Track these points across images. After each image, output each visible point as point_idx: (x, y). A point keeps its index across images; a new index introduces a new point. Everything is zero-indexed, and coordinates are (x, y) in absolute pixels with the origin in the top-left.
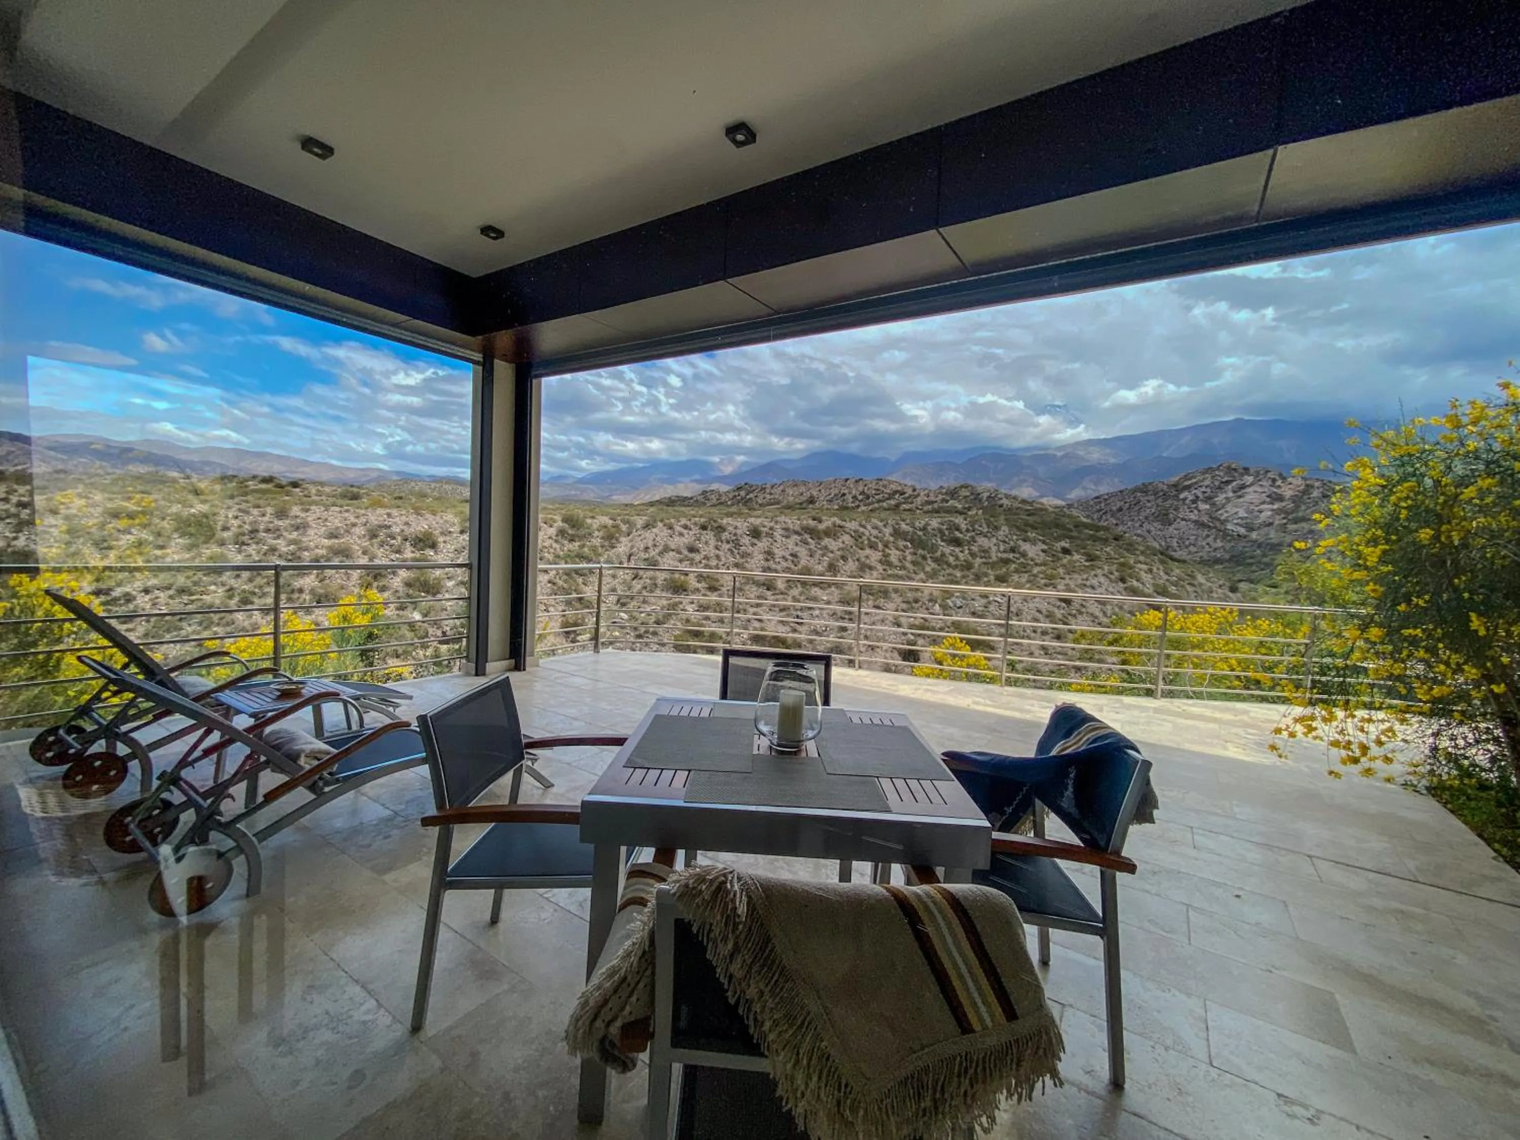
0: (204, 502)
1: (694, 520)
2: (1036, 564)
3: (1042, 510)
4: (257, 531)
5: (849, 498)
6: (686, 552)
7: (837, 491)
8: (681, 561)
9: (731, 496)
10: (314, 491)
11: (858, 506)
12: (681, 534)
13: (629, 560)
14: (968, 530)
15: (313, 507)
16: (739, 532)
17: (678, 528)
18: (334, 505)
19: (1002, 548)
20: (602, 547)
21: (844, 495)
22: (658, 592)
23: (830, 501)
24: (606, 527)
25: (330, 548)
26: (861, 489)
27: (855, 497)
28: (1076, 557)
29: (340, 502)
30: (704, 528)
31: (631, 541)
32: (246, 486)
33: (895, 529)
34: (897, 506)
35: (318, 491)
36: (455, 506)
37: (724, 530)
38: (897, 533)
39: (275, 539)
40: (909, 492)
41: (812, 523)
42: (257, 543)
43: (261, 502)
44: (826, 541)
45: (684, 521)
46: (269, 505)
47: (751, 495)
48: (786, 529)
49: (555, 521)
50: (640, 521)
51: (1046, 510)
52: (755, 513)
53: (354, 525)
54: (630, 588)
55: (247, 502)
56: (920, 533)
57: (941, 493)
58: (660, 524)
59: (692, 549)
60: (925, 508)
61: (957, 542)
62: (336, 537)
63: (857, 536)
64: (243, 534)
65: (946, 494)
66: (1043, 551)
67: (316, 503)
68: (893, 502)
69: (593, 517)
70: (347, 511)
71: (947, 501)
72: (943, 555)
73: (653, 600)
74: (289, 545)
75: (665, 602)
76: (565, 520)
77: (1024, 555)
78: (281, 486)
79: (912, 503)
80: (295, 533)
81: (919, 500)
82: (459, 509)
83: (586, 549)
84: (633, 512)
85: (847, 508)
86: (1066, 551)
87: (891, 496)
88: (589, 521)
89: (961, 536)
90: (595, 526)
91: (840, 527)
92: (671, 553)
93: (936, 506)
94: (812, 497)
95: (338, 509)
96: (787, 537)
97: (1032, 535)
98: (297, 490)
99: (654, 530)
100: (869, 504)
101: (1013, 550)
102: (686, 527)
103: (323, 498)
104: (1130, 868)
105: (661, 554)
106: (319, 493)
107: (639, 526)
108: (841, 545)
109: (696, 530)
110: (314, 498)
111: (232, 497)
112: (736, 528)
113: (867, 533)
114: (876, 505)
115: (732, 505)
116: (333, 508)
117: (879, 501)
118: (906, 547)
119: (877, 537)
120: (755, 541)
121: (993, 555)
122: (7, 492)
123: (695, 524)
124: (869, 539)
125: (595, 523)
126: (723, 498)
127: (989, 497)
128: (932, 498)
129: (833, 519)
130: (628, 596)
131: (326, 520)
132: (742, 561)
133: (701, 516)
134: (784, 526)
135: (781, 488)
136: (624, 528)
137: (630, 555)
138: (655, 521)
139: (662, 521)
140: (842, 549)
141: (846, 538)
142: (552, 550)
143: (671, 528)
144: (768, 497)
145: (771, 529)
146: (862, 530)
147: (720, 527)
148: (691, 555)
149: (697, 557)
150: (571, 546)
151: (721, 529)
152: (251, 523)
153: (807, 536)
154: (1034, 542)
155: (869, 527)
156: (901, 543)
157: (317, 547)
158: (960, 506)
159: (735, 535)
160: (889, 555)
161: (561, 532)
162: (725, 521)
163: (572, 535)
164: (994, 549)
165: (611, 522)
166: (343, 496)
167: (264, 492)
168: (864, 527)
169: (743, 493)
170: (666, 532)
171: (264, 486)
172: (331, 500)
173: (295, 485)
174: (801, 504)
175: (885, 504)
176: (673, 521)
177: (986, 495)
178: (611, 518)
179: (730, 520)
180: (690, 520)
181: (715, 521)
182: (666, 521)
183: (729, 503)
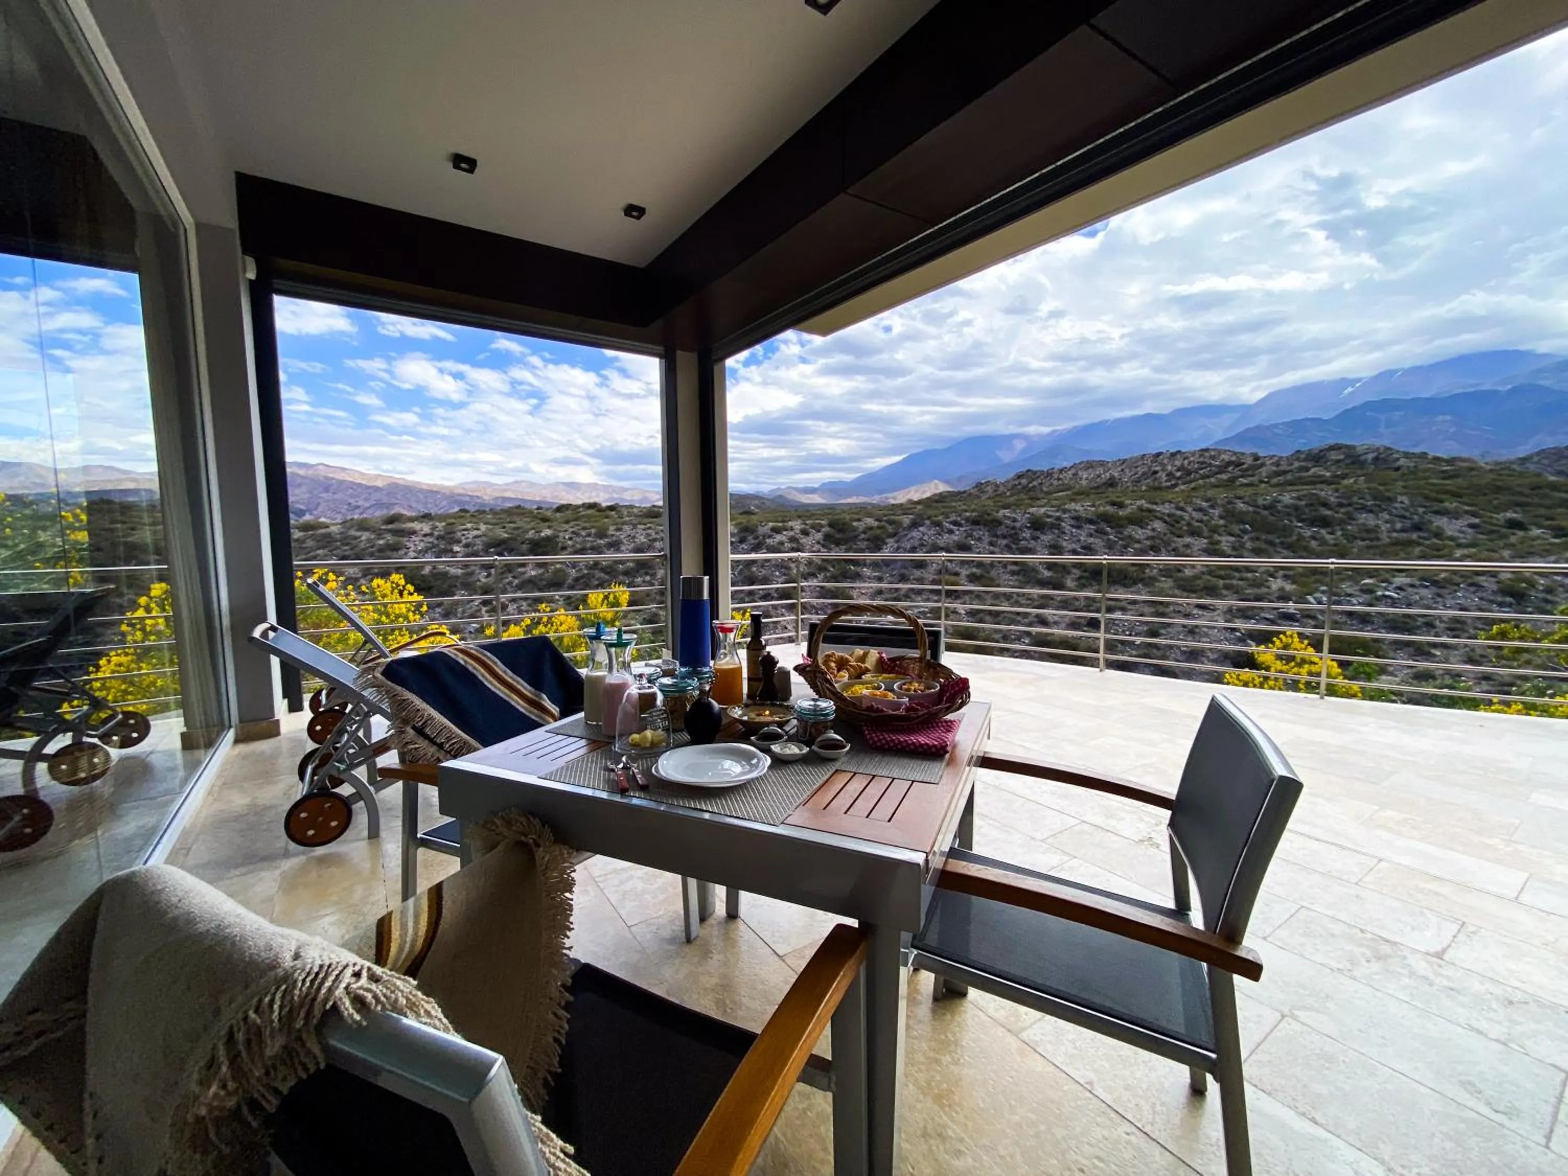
0: (549, 527)
1: (964, 515)
2: (1459, 546)
3: (1472, 469)
5: (1164, 477)
7: (1146, 469)
9: (1010, 486)
10: (625, 513)
11: (1175, 485)
12: (951, 532)
14: (1341, 505)
15: (624, 527)
16: (1018, 525)
17: (947, 525)
18: (640, 523)
19: (1398, 526)
21: (1155, 472)
23: (1138, 481)
24: (871, 529)
26: (1178, 463)
27: (1170, 475)
28: (1536, 532)
29: (645, 520)
30: (977, 523)
31: (897, 542)
32: (577, 513)
33: (1227, 511)
34: (1232, 480)
35: (629, 513)
37: (1000, 524)
38: (1230, 515)
40: (1249, 461)
41: (1110, 509)
43: (587, 525)
44: (1131, 530)
46: (593, 527)
47: (1035, 483)
48: (1077, 518)
49: (821, 527)
50: (907, 521)
51: (1479, 469)
52: (1039, 503)
53: (655, 540)
55: (578, 525)
56: (1266, 513)
57: (1298, 459)
58: (928, 522)
60: (1275, 481)
61: (1325, 523)
63: (1173, 522)
65: (1305, 460)
66: (1472, 526)
67: (627, 523)
68: (1224, 477)
69: (859, 520)
70: (650, 528)
71: (1307, 469)
72: (1301, 538)
76: (831, 525)
77: (1439, 534)
78: (601, 511)
79: (1252, 476)
81: (1264, 471)
82: (739, 521)
84: (899, 512)
85: (1159, 489)
86: (1514, 525)
87: (1223, 468)
88: (855, 524)
89: (1329, 513)
90: (861, 529)
91: (1150, 511)
93: (1289, 477)
94: (1112, 477)
95: (643, 527)
96: (1078, 527)
97: (1451, 505)
98: (613, 513)
99: (921, 529)
100: (1191, 482)
101: (1417, 528)
102: (956, 523)
103: (633, 518)
104: (1253, 970)
106: (629, 515)
107: (905, 526)
108: (1150, 533)
109: (967, 526)
110: (626, 519)
111: (567, 522)
112: (1015, 520)
113: (1186, 517)
114: (1201, 482)
115: (1012, 496)
116: (639, 526)
117: (1204, 477)
118: (1245, 532)
119: (1201, 521)
120: (1038, 533)
121: (1384, 536)
123: (966, 519)
124: (1189, 524)
126: (1001, 489)
127: (1376, 459)
128: (1284, 467)
129: (1139, 503)
131: (634, 537)
133: (973, 511)
134: (1074, 514)
135: (1073, 471)
136: (890, 529)
138: (923, 519)
139: (929, 519)
140: (1152, 538)
141: (1158, 525)
143: (938, 524)
144: (1055, 483)
145: (1058, 519)
146: (1179, 513)
147: (995, 521)
151: (996, 523)
152: (580, 543)
153: (1103, 525)
154: (1454, 515)
155: (1189, 509)
156: (1236, 528)
158: (1328, 474)
159: (1013, 528)
160: (1219, 542)
161: (827, 537)
162: (1001, 514)
163: (839, 539)
164: (1384, 527)
165: (876, 523)
167: (589, 517)
168: (1182, 509)
169: (1024, 481)
170: (935, 530)
171: (590, 512)
172: (639, 519)
173: (611, 508)
174: (1098, 487)
175: (1213, 480)
176: (941, 517)
177: (1370, 456)
178: (877, 520)
179: (1007, 512)
180: (960, 516)
181: (989, 514)
182: (935, 519)
183: (1008, 494)
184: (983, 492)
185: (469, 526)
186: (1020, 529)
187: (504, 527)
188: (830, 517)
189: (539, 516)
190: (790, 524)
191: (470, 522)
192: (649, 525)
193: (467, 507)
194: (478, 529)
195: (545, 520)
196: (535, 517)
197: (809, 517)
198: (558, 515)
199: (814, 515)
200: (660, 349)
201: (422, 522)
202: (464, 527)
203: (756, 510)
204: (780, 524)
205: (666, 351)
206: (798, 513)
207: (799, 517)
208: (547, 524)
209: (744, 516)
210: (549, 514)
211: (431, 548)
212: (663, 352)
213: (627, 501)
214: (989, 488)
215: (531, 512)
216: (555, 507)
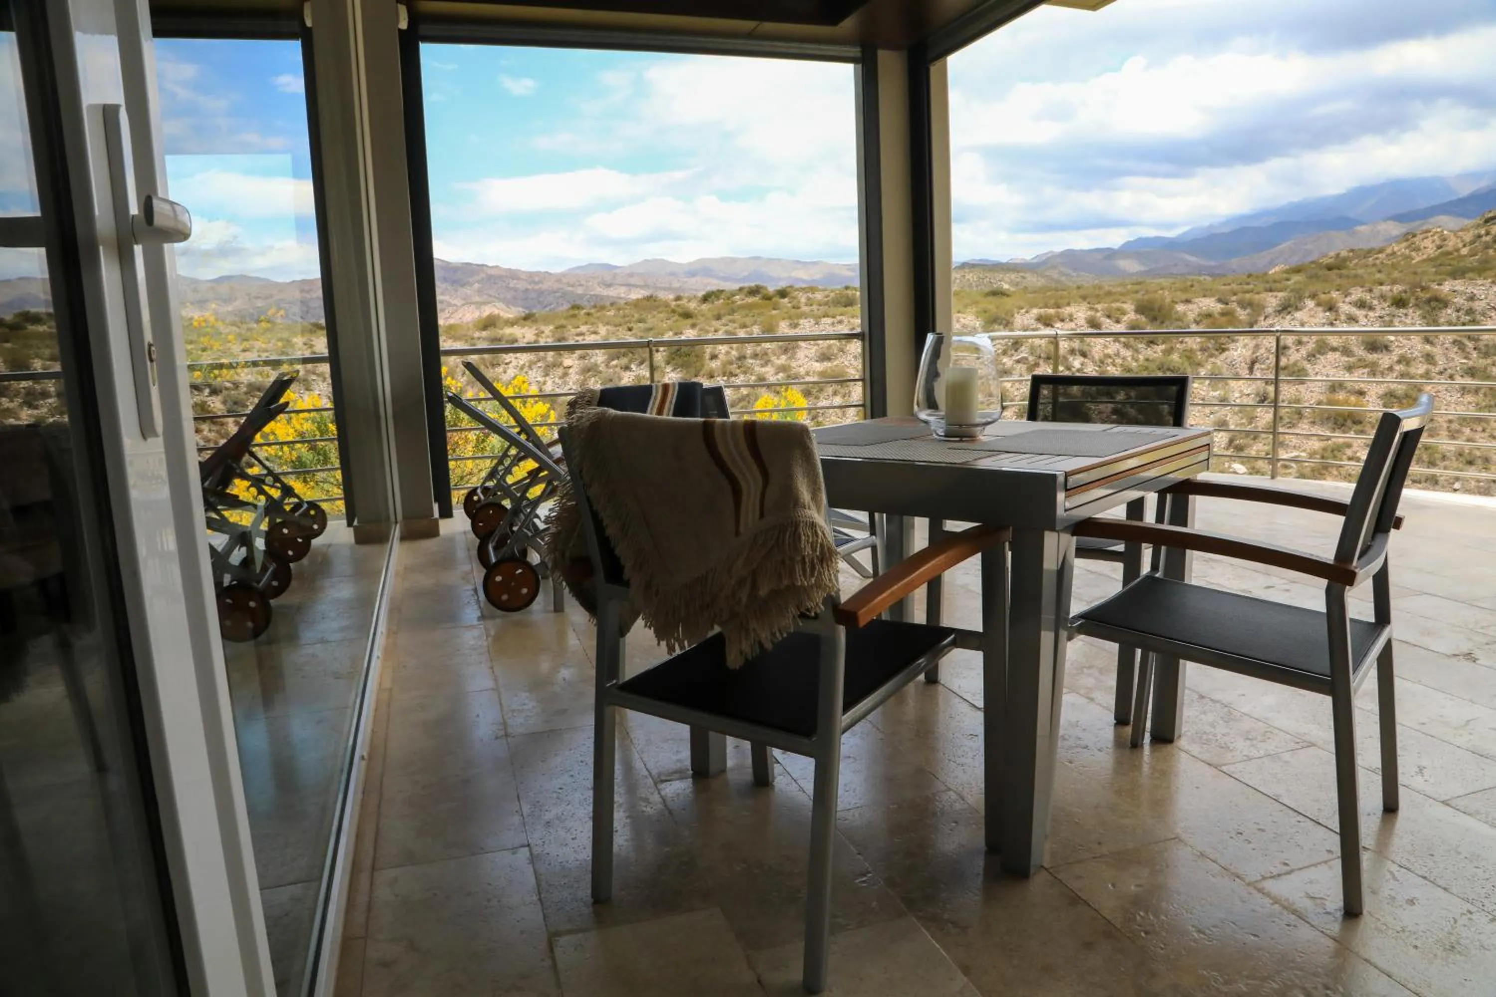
0: (693, 326)
1: (1378, 290)
4: (745, 357)
6: (1360, 352)
8: (1349, 368)
10: (803, 300)
12: (1352, 319)
13: (1251, 369)
15: (801, 321)
17: (1345, 308)
18: (826, 315)
20: (1203, 350)
22: (1304, 427)
24: (1209, 315)
25: (822, 374)
29: (832, 310)
30: (1400, 303)
32: (733, 302)
35: (809, 299)
36: (976, 303)
37: (1445, 304)
39: (762, 366)
42: (745, 373)
43: (748, 320)
45: (1357, 294)
46: (755, 323)
49: (1124, 313)
50: (1272, 301)
54: (1251, 419)
55: (734, 321)
58: (1310, 303)
59: (1375, 345)
62: (829, 359)
64: (731, 363)
67: (805, 316)
69: (1188, 301)
70: (840, 322)
73: (1294, 440)
74: (777, 374)
75: (1316, 445)
76: (1141, 309)
78: (768, 298)
80: (784, 357)
83: (1175, 357)
84: (1261, 287)
88: (1180, 308)
90: (1191, 316)
92: (1331, 356)
98: (786, 300)
99: (1298, 315)
102: (1362, 305)
103: (815, 307)
105: (1311, 357)
106: (809, 303)
107: (1269, 310)
109: (1382, 309)
110: (805, 309)
111: (718, 317)
112: (1472, 298)
122: (537, 335)
123: (1383, 297)
125: (1189, 311)
130: (1248, 433)
132: (1482, 362)
133: (1394, 282)
136: (1242, 314)
137: (1253, 363)
138: (1301, 298)
139: (1313, 296)
142: (1119, 361)
143: (1331, 307)
147: (1437, 299)
148: (1372, 357)
149: (1385, 360)
150: (1149, 352)
151: (1437, 303)
157: (808, 374)
159: (1470, 312)
162: (1447, 287)
165: (1219, 307)
166: (836, 302)
167: (750, 307)
170: (1322, 316)
171: (751, 300)
172: (823, 309)
173: (783, 294)
176: (1335, 295)
178: (1220, 301)
179: (1459, 285)
180: (1371, 291)
181: (1423, 289)
182: (1323, 296)
183: (1464, 251)
184: (1417, 249)
185: (583, 328)
186: (1483, 314)
187: (630, 329)
188: (1139, 296)
189: (680, 310)
190: (1067, 310)
191: (586, 323)
192: (839, 318)
193: (578, 302)
194: (595, 333)
195: (687, 315)
196: (674, 311)
197: (1098, 298)
198: (705, 307)
199: (1109, 293)
200: (856, 51)
201: (523, 327)
202: (578, 330)
203: (1012, 289)
204: (1052, 311)
205: (863, 52)
206: (1082, 292)
207: (1084, 298)
208: (690, 321)
209: (990, 298)
210: (692, 306)
211: (535, 363)
212: (859, 55)
213: (804, 281)
214: (1428, 243)
215: (666, 305)
216: (701, 294)
